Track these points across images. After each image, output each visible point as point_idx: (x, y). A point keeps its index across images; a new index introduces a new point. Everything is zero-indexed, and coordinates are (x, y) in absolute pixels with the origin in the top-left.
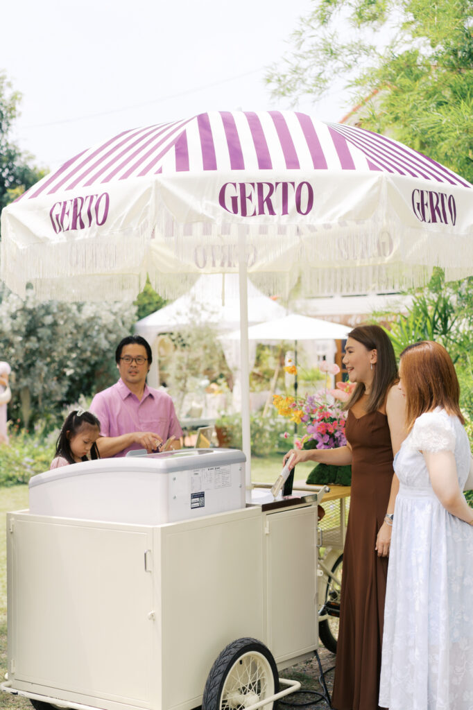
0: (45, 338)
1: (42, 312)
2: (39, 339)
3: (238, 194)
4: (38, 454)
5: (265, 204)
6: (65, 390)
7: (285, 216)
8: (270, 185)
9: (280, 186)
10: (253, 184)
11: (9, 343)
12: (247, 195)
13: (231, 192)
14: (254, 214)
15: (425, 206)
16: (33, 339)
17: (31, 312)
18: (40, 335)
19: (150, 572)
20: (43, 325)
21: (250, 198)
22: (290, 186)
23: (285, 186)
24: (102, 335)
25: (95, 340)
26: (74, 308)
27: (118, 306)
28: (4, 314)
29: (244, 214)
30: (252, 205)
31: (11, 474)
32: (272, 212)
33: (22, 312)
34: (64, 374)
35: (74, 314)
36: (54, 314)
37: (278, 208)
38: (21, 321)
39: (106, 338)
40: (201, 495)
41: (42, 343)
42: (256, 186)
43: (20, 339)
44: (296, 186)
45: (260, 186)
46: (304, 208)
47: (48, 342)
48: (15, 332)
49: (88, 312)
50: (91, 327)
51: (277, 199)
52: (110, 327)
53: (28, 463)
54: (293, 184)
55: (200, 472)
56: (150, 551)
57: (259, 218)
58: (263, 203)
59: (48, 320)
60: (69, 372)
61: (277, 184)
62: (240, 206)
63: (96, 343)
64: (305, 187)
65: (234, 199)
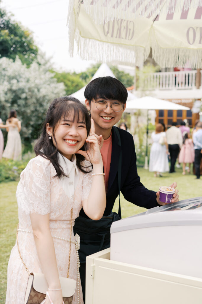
0: (21, 105)
1: (20, 92)
4: (20, 165)
6: (30, 132)
11: (3, 108)
16: (15, 105)
17: (14, 92)
18: (19, 103)
20: (21, 98)
25: (45, 107)
26: (36, 90)
27: (57, 90)
28: (2, 92)
31: (7, 175)
33: (10, 91)
34: (29, 124)
35: (36, 93)
36: (26, 93)
38: (10, 96)
41: (20, 107)
43: (9, 105)
47: (23, 107)
48: (7, 101)
50: (44, 100)
53: (15, 169)
59: (23, 96)
60: (32, 123)
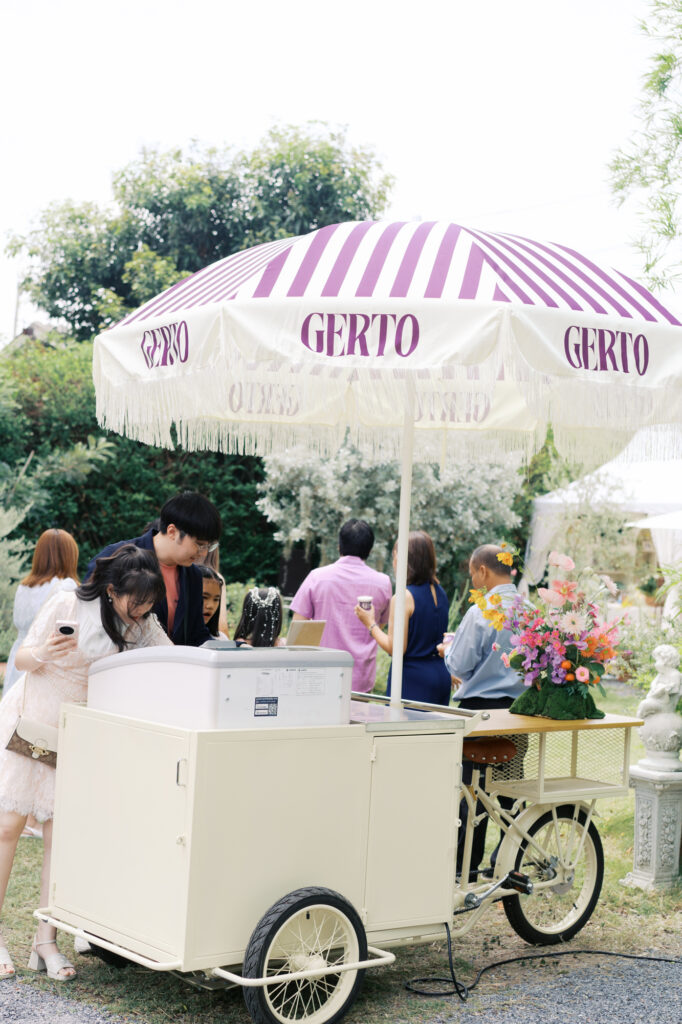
0: (386, 511)
1: (383, 475)
2: (378, 512)
3: (325, 328)
5: (357, 343)
7: (380, 357)
8: (366, 317)
9: (378, 320)
10: (345, 316)
12: (337, 329)
13: (318, 325)
14: (343, 354)
15: (590, 349)
16: (370, 511)
17: (367, 474)
18: (378, 506)
19: (185, 786)
20: (384, 494)
21: (340, 333)
22: (390, 319)
23: (384, 319)
24: (470, 512)
25: (460, 518)
27: (497, 471)
28: (332, 475)
29: (330, 352)
30: (341, 342)
32: (365, 352)
33: (356, 474)
35: (428, 480)
37: (373, 348)
38: (353, 486)
39: (476, 515)
40: (275, 701)
41: (380, 516)
42: (348, 318)
43: (350, 509)
44: (398, 320)
45: (353, 318)
46: (405, 348)
47: (389, 516)
48: (343, 500)
49: (448, 477)
50: (455, 499)
51: (372, 335)
52: (483, 501)
54: (394, 317)
55: (273, 671)
56: (185, 760)
57: (348, 358)
58: (355, 340)
59: (389, 486)
61: (374, 316)
62: (325, 343)
63: (461, 523)
64: (409, 321)
65: (320, 334)
